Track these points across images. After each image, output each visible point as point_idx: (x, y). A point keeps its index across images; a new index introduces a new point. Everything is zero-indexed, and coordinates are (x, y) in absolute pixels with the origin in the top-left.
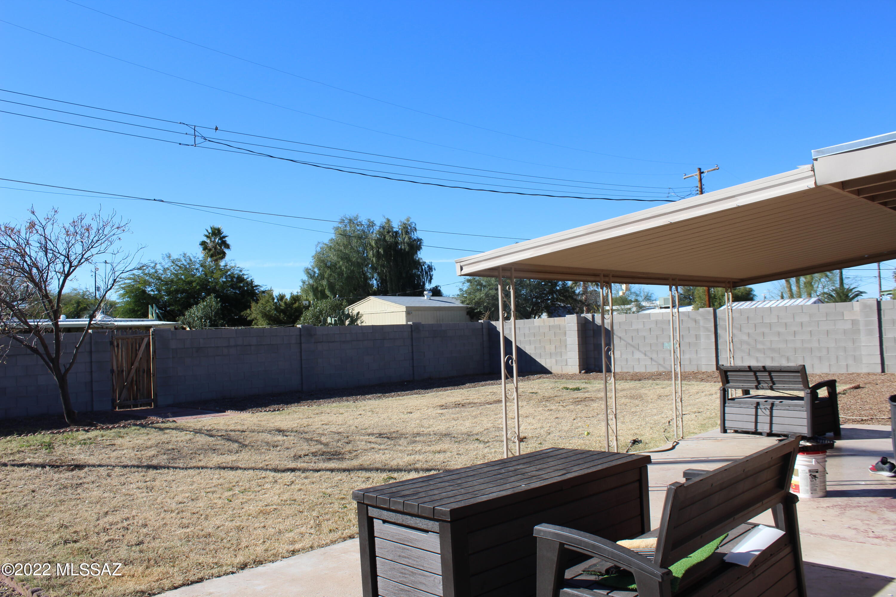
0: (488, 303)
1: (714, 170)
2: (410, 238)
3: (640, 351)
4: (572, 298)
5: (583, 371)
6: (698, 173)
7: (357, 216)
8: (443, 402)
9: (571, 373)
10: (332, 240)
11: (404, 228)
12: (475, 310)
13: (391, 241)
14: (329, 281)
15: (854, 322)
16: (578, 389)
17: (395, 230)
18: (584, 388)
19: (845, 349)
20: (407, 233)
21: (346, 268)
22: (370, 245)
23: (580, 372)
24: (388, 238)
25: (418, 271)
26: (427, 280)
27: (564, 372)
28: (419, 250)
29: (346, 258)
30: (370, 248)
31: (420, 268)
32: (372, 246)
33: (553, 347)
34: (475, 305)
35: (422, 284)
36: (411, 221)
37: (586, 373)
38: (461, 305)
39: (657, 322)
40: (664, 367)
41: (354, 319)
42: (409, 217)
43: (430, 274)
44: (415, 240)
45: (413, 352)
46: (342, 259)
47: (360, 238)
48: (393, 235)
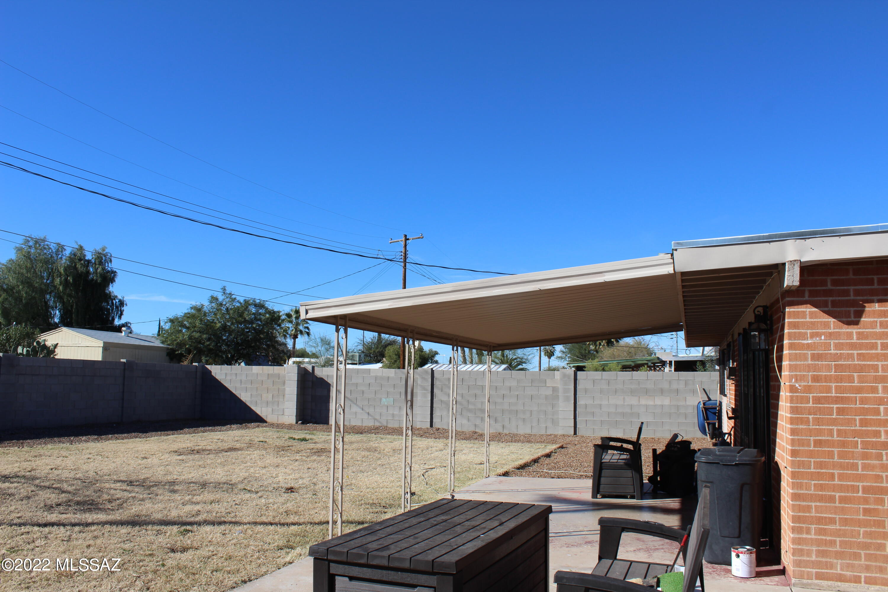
0: (191, 346)
1: (419, 238)
2: (103, 269)
3: (357, 405)
4: (274, 347)
5: (300, 422)
6: (403, 239)
7: (45, 238)
8: (175, 447)
9: (287, 423)
10: (11, 260)
11: (98, 257)
12: (176, 351)
13: (82, 270)
14: (3, 306)
15: (555, 389)
16: (304, 440)
17: (87, 258)
18: (311, 439)
19: (545, 412)
20: (101, 263)
21: (26, 293)
22: (58, 271)
23: (297, 423)
24: (78, 265)
25: (108, 305)
26: (116, 315)
27: (280, 422)
28: (112, 283)
29: (27, 283)
30: (57, 275)
31: (110, 302)
32: (60, 273)
33: (270, 396)
34: (176, 347)
35: (110, 319)
36: (107, 251)
37: (302, 423)
38: (162, 345)
39: (376, 378)
40: (380, 422)
41: (50, 351)
42: (105, 247)
43: (121, 309)
44: (109, 272)
45: (123, 392)
46: (22, 283)
47: (46, 262)
48: (85, 263)
